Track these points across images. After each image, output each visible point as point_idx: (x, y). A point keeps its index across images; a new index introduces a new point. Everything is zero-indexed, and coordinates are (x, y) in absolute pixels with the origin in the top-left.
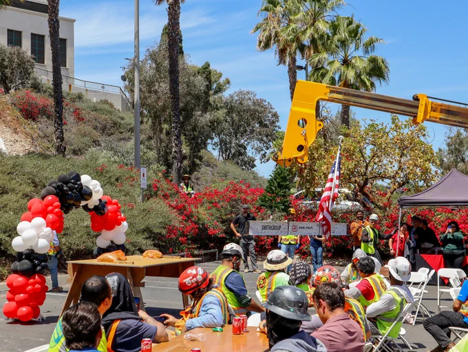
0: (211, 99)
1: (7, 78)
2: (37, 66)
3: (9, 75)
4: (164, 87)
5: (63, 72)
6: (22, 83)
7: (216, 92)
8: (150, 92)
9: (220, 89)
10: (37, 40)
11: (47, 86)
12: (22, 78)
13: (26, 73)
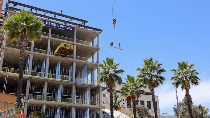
0: (204, 116)
1: (141, 114)
2: (149, 110)
3: (142, 113)
4: (188, 114)
5: (157, 111)
6: (146, 116)
7: (205, 113)
8: (183, 116)
9: (206, 113)
10: (149, 103)
11: (153, 116)
12: (146, 114)
13: (146, 113)
